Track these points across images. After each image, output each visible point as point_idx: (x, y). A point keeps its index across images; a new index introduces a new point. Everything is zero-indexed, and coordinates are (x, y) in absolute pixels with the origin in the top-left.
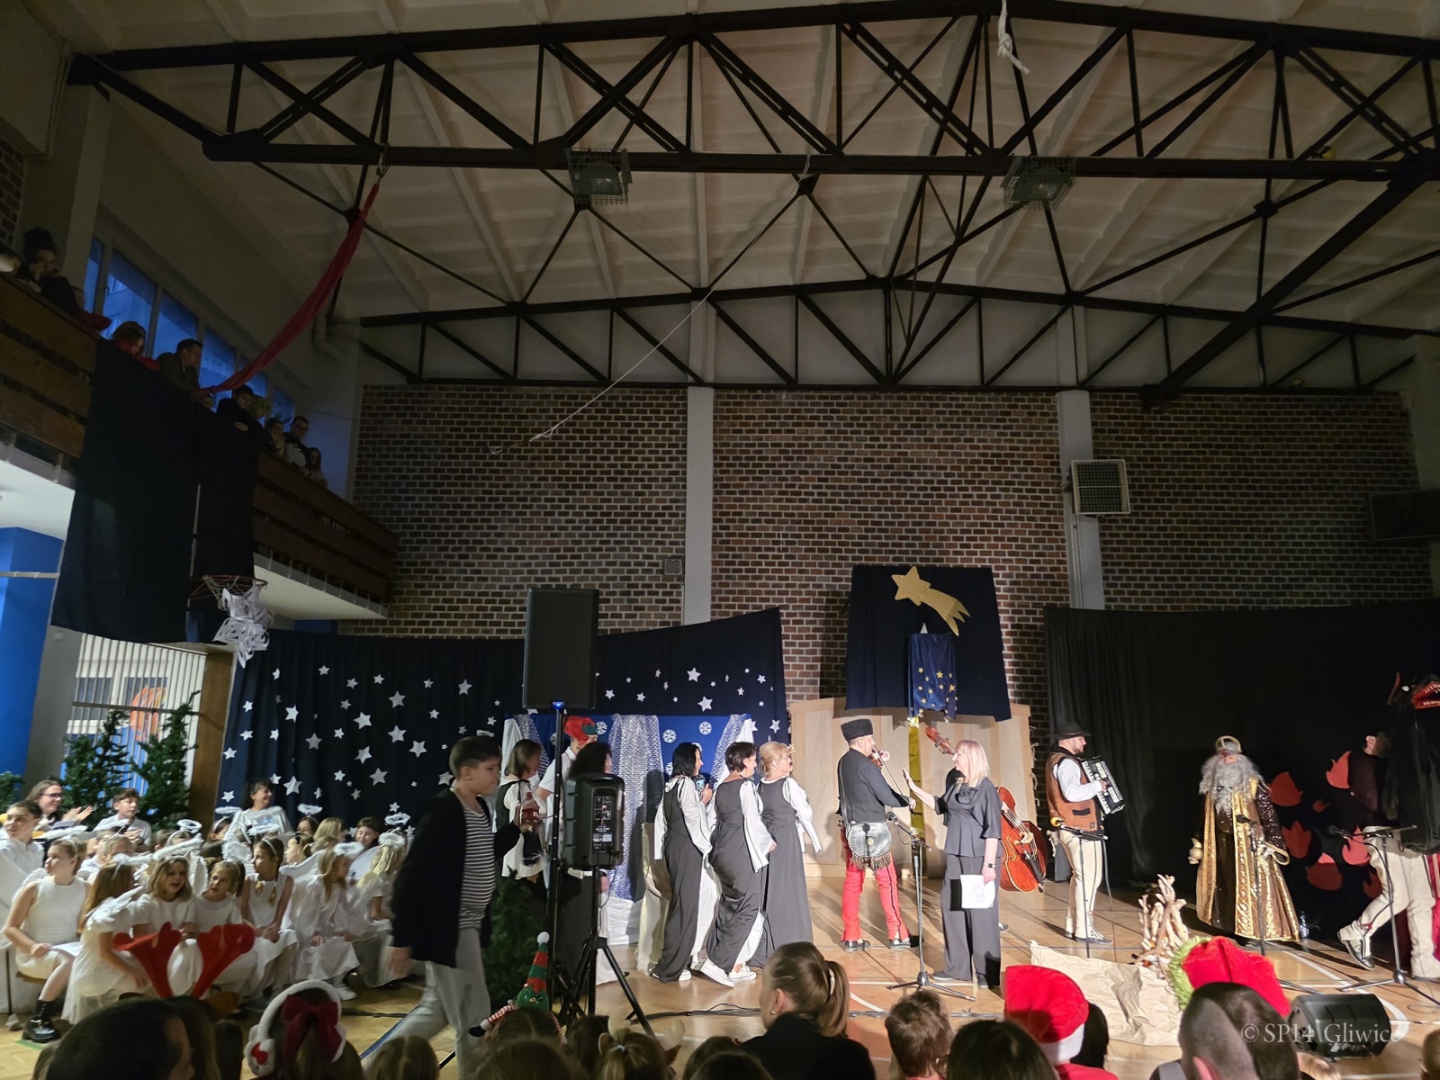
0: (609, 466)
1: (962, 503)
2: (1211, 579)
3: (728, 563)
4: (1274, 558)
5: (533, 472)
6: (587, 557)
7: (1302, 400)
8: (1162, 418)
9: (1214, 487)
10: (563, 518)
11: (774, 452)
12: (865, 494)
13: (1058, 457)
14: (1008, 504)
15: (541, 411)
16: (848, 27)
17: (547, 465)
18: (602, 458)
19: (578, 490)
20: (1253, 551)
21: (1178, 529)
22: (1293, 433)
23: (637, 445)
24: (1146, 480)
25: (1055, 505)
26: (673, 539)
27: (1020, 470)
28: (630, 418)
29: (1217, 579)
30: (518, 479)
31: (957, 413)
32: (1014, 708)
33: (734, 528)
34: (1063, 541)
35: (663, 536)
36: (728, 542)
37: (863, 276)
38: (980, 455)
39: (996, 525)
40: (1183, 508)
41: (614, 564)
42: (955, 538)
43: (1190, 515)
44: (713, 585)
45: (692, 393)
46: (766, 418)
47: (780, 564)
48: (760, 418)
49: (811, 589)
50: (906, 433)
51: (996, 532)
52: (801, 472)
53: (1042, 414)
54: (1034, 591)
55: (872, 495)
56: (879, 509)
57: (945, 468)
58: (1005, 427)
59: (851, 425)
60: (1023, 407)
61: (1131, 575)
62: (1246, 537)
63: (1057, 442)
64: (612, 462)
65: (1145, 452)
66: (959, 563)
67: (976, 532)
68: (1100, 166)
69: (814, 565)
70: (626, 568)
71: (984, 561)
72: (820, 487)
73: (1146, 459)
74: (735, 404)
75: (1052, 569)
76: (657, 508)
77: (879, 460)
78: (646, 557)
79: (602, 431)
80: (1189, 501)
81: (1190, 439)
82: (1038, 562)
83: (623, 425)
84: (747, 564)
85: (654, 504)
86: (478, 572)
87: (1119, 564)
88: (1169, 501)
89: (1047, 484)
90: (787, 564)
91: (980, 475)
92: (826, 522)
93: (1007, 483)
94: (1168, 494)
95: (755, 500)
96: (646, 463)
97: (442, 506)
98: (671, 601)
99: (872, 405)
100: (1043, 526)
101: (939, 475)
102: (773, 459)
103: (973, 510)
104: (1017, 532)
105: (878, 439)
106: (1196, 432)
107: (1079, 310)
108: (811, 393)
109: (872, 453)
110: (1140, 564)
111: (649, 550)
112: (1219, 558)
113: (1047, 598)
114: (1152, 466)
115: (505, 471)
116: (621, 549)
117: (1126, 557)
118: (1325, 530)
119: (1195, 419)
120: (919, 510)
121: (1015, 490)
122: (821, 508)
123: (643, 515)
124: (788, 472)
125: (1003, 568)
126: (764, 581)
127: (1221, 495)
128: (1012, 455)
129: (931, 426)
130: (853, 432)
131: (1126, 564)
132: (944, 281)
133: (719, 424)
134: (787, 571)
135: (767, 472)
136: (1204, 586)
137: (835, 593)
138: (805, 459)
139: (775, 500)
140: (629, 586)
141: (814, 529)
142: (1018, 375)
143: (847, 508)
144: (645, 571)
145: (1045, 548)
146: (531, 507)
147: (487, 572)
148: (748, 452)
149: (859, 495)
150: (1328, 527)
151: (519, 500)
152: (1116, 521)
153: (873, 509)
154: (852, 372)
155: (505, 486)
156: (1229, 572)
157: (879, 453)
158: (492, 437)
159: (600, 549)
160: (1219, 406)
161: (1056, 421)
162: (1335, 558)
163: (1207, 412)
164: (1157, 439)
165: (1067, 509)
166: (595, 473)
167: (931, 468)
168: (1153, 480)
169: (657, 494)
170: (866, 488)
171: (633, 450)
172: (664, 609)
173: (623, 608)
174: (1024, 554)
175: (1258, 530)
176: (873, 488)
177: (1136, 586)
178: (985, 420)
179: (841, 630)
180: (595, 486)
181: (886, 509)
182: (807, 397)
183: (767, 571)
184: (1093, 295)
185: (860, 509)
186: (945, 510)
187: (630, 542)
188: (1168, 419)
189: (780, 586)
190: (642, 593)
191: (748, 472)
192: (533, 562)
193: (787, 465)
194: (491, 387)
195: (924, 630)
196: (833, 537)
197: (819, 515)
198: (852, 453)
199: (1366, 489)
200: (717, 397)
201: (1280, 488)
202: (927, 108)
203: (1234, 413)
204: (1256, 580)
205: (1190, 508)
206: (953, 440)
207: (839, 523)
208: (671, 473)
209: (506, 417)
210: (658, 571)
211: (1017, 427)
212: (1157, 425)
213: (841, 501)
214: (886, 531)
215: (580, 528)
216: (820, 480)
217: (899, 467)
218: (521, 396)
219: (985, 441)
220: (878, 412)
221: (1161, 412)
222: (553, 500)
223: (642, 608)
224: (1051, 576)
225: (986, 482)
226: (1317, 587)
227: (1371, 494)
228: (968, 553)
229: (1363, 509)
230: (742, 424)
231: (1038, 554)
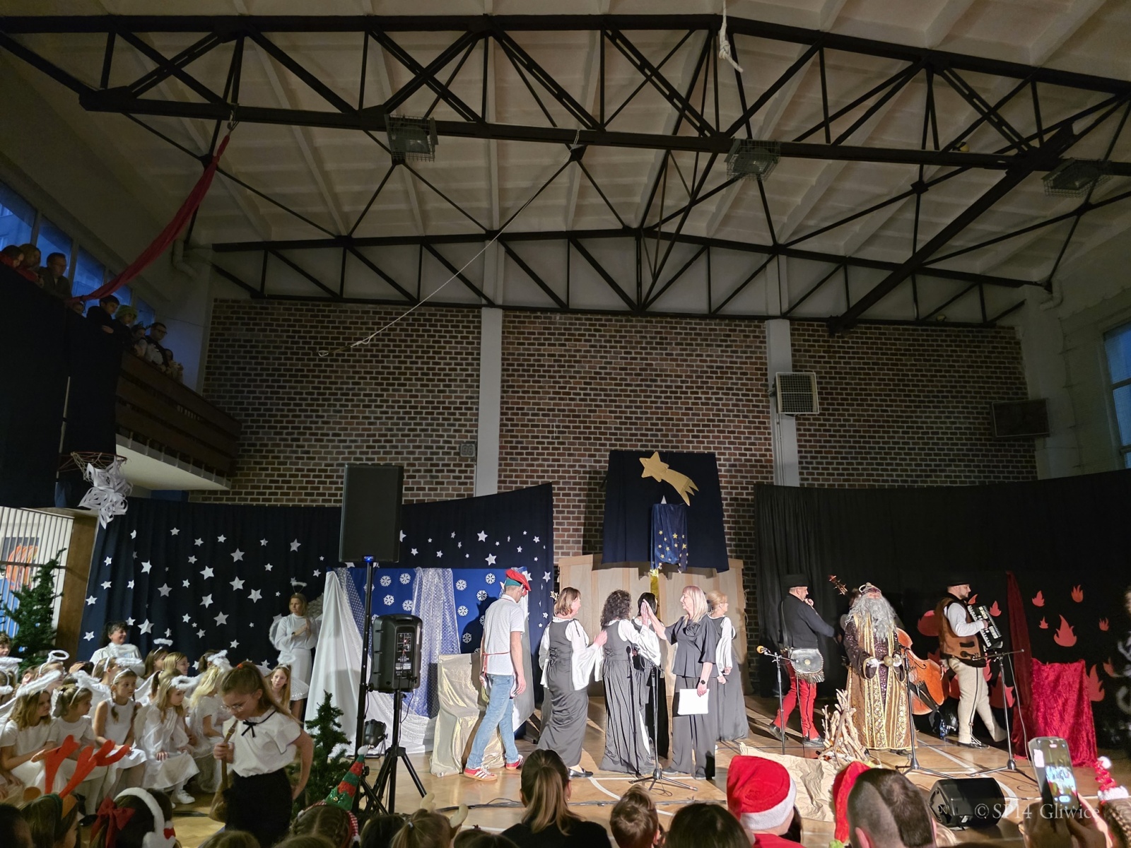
0: (417, 369)
1: (693, 404)
2: (878, 464)
3: (512, 448)
4: (924, 449)
5: (354, 372)
6: (398, 441)
7: (945, 331)
8: (843, 342)
9: (880, 395)
10: (379, 410)
11: (550, 361)
12: (620, 396)
13: (766, 369)
14: (728, 405)
15: (362, 323)
16: (610, 33)
17: (366, 367)
18: (412, 363)
19: (391, 388)
20: (908, 443)
21: (854, 426)
22: (938, 356)
23: (440, 353)
24: (831, 388)
25: (763, 407)
26: (468, 428)
27: (737, 379)
28: (435, 331)
29: (882, 464)
30: (342, 378)
31: (691, 334)
32: (732, 562)
33: (518, 420)
34: (769, 434)
35: (460, 425)
36: (512, 431)
37: (620, 226)
38: (708, 367)
39: (719, 421)
40: (857, 410)
41: (419, 447)
42: (688, 431)
43: (863, 416)
44: (500, 465)
45: (484, 310)
46: (544, 334)
47: (553, 449)
48: (539, 334)
49: (577, 468)
50: (651, 348)
51: (719, 426)
52: (570, 377)
53: (755, 337)
54: (747, 472)
55: (626, 396)
56: (631, 407)
57: (681, 376)
58: (727, 346)
59: (610, 342)
60: (741, 331)
61: (819, 460)
62: (903, 432)
63: (766, 358)
64: (419, 365)
65: (831, 368)
66: (691, 450)
67: (704, 426)
68: (799, 149)
69: (580, 450)
70: (429, 451)
71: (710, 448)
72: (586, 389)
73: (831, 373)
74: (519, 322)
75: (761, 455)
76: (455, 403)
77: (631, 369)
78: (445, 442)
79: (412, 341)
80: (862, 405)
81: (863, 358)
82: (751, 450)
83: (428, 336)
84: (527, 448)
85: (453, 399)
86: (308, 452)
87: (811, 452)
88: (848, 405)
89: (758, 390)
90: (559, 449)
91: (707, 383)
92: (589, 417)
93: (728, 389)
94: (847, 399)
95: (534, 398)
96: (447, 367)
97: (278, 398)
98: (466, 478)
99: (626, 326)
100: (755, 422)
101: (676, 381)
102: (549, 366)
103: (702, 409)
104: (735, 427)
105: (630, 353)
106: (867, 353)
107: (783, 258)
108: (579, 316)
109: (626, 364)
110: (826, 452)
111: (448, 436)
112: (884, 448)
113: (757, 478)
114: (835, 378)
115: (331, 372)
116: (425, 436)
117: (815, 447)
118: (960, 428)
119: (867, 343)
120: (661, 408)
121: (733, 394)
122: (586, 405)
123: (444, 408)
124: (560, 377)
125: (724, 454)
126: (540, 462)
127: (886, 401)
128: (732, 368)
129: (671, 344)
130: (611, 347)
131: (816, 452)
132: (682, 232)
133: (507, 338)
134: (559, 455)
135: (544, 376)
136: (873, 469)
137: (596, 472)
138: (574, 367)
139: (551, 399)
140: (432, 465)
141: (580, 422)
142: (738, 306)
143: (606, 406)
144: (444, 453)
145: (756, 439)
146: (352, 400)
147: (315, 452)
148: (529, 360)
149: (616, 396)
150: (963, 426)
151: (342, 394)
152: (809, 419)
153: (626, 407)
154: (610, 300)
155: (331, 383)
156: (891, 459)
157: (631, 364)
158: (321, 343)
159: (409, 435)
160: (885, 334)
161: (765, 342)
162: (968, 450)
163: (876, 338)
164: (840, 358)
165: (772, 409)
166: (405, 374)
167: (671, 376)
168: (836, 389)
169: (456, 392)
170: (621, 390)
171: (437, 356)
172: (460, 484)
173: (426, 483)
174: (740, 444)
175: (912, 428)
176: (626, 391)
177: (823, 469)
178: (711, 340)
179: (600, 501)
180: (404, 385)
181: (636, 407)
182: (577, 319)
183: (543, 454)
184: (793, 247)
185: (616, 407)
186: (681, 408)
187: (433, 430)
188: (848, 342)
189: (553, 466)
190: (442, 471)
191: (529, 376)
192: (353, 445)
193: (559, 372)
194: (321, 303)
195: (664, 502)
196: (595, 428)
197: (585, 411)
198: (611, 363)
199: (990, 398)
200: (505, 316)
201: (928, 397)
202: (670, 99)
203: (895, 339)
204: (911, 465)
205: (863, 410)
206: (687, 355)
207: (600, 417)
208: (467, 375)
209: (333, 328)
210: (455, 454)
211: (736, 346)
212: (839, 347)
213: (602, 401)
214: (636, 424)
215: (392, 418)
216: (585, 383)
217: (646, 375)
218: (346, 311)
219: (711, 356)
220: (631, 332)
221: (842, 337)
222: (370, 395)
223: (442, 483)
224: (760, 461)
225: (712, 388)
226: (955, 471)
227: (993, 402)
228: (698, 442)
229: (988, 414)
230: (524, 338)
231: (750, 444)
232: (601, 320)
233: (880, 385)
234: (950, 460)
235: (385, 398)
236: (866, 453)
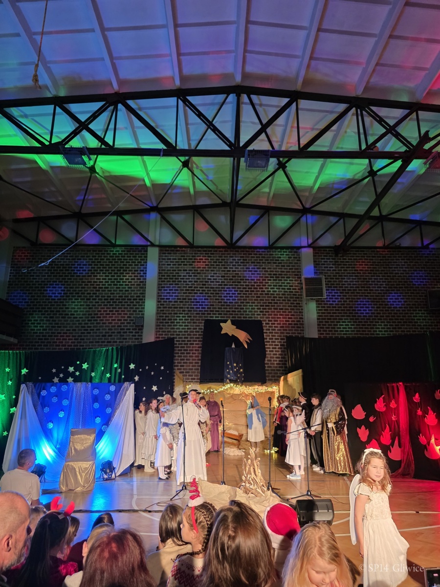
0: (114, 279)
1: (260, 294)
2: (363, 325)
3: (163, 320)
4: (389, 316)
5: (82, 282)
6: (104, 317)
8: (343, 259)
9: (364, 287)
10: (94, 301)
11: (184, 273)
12: (221, 291)
13: (300, 275)
14: (279, 294)
17: (88, 279)
18: (112, 276)
19: (101, 289)
20: (380, 313)
21: (349, 304)
22: (397, 265)
23: (126, 271)
24: (337, 284)
25: (299, 295)
26: (140, 310)
27: (285, 280)
28: (124, 259)
29: (365, 325)
30: (76, 285)
31: (259, 257)
33: (166, 305)
34: (302, 309)
35: (136, 308)
36: (163, 311)
37: (220, 202)
38: (268, 274)
39: (275, 303)
40: (351, 296)
41: (115, 320)
42: (257, 309)
43: (354, 299)
44: (156, 329)
45: (149, 249)
46: (181, 259)
47: (185, 320)
48: (179, 259)
49: (197, 330)
50: (238, 265)
51: (274, 306)
52: (195, 282)
53: (294, 258)
54: (289, 330)
55: (224, 291)
56: (227, 297)
57: (254, 280)
58: (279, 263)
59: (216, 262)
60: (286, 255)
61: (330, 323)
62: (377, 307)
63: (300, 269)
64: (116, 277)
65: (336, 273)
67: (266, 306)
69: (199, 320)
70: (119, 322)
71: (258, 317)
72: (203, 288)
73: (336, 276)
75: (297, 321)
76: (133, 296)
77: (227, 277)
78: (128, 317)
79: (112, 265)
80: (354, 293)
81: (354, 268)
82: (291, 318)
83: (121, 262)
84: (171, 320)
85: (132, 295)
86: (57, 324)
87: (325, 319)
88: (346, 293)
89: (295, 286)
91: (268, 283)
92: (205, 302)
93: (279, 286)
94: (345, 290)
95: (175, 293)
96: (130, 278)
97: (44, 296)
98: (138, 336)
100: (294, 303)
101: (251, 282)
102: (184, 276)
103: (265, 297)
104: (283, 306)
105: (227, 268)
106: (357, 265)
107: (309, 216)
108: (200, 249)
109: (224, 274)
110: (334, 319)
111: (130, 314)
112: (366, 316)
113: (295, 333)
114: (338, 279)
115: (70, 282)
116: (118, 314)
117: (328, 316)
118: (410, 305)
119: (356, 259)
120: (243, 297)
121: (282, 289)
122: (203, 296)
123: (128, 299)
124: (189, 282)
125: (277, 321)
126: (178, 327)
127: (367, 290)
128: (282, 275)
129: (248, 263)
130: (217, 265)
131: (328, 319)
133: (161, 262)
134: (188, 323)
135: (181, 282)
136: (360, 328)
138: (197, 276)
139: (184, 293)
140: (121, 329)
141: (200, 305)
142: (284, 242)
143: (214, 296)
144: (127, 323)
145: (295, 312)
146: (81, 296)
147: (61, 324)
148: (173, 273)
149: (219, 291)
150: (411, 303)
151: (76, 294)
152: (324, 301)
153: (224, 297)
155: (70, 288)
156: (370, 322)
157: (227, 274)
158: (66, 267)
159: (109, 314)
160: (366, 254)
161: (300, 260)
162: (414, 317)
163: (362, 257)
164: (341, 268)
166: (108, 282)
167: (248, 280)
168: (339, 284)
169: (134, 291)
170: (222, 288)
171: (125, 272)
172: (135, 339)
173: (117, 339)
174: (286, 315)
175: (382, 305)
176: (224, 288)
178: (271, 260)
180: (108, 288)
181: (230, 297)
182: (198, 251)
183: (179, 323)
184: (314, 209)
185: (219, 296)
186: (254, 297)
187: (122, 311)
188: (346, 259)
189: (185, 329)
190: (126, 332)
192: (81, 319)
193: (189, 279)
195: (233, 346)
196: (208, 308)
197: (202, 299)
198: (216, 274)
199: (426, 288)
200: (160, 251)
201: (391, 288)
203: (373, 257)
204: (381, 325)
205: (354, 296)
206: (257, 268)
207: (210, 302)
208: (140, 282)
209: (72, 259)
210: (133, 323)
211: (284, 263)
212: (341, 262)
213: (211, 293)
214: (229, 305)
215: (101, 305)
216: (203, 285)
217: (235, 279)
218: (79, 251)
219: (270, 268)
220: (227, 257)
221: (343, 256)
222: (90, 294)
223: (126, 339)
224: (297, 324)
225: (271, 286)
226: (407, 328)
227: (429, 289)
228: (263, 315)
229: (425, 296)
230: (171, 262)
231: (291, 315)
232: (211, 251)
233: (364, 282)
234: (404, 322)
235: (97, 295)
236: (356, 319)
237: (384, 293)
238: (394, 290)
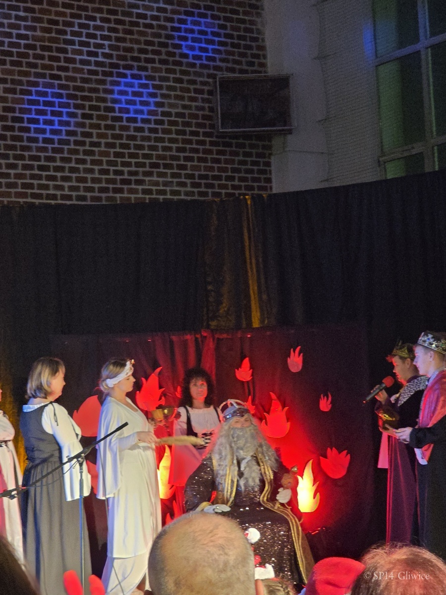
2: (41, 168)
4: (113, 145)
9: (49, 49)
20: (89, 135)
29: (47, 169)
62: (84, 116)
112: (52, 141)
118: (170, 114)
127: (57, 59)
156: (63, 159)
162: (179, 150)
175: (97, 108)
199: (215, 68)
201: (125, 58)
204: (92, 171)
226: (157, 184)
227: (219, 74)
229: (210, 93)
234: (151, 165)
237: (105, 74)
238: (130, 67)
